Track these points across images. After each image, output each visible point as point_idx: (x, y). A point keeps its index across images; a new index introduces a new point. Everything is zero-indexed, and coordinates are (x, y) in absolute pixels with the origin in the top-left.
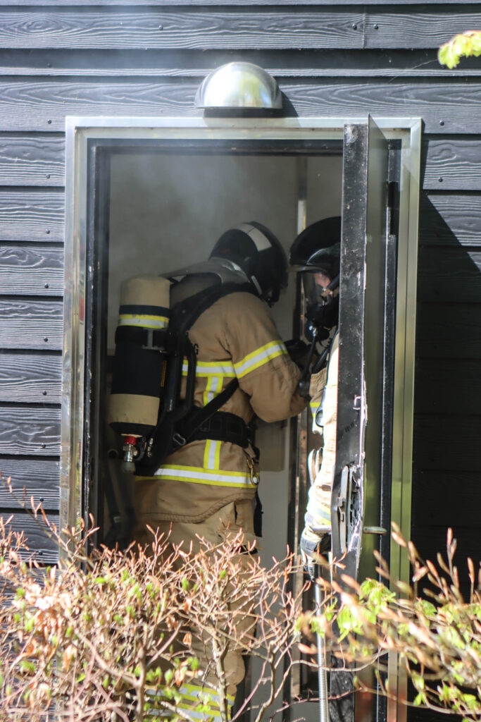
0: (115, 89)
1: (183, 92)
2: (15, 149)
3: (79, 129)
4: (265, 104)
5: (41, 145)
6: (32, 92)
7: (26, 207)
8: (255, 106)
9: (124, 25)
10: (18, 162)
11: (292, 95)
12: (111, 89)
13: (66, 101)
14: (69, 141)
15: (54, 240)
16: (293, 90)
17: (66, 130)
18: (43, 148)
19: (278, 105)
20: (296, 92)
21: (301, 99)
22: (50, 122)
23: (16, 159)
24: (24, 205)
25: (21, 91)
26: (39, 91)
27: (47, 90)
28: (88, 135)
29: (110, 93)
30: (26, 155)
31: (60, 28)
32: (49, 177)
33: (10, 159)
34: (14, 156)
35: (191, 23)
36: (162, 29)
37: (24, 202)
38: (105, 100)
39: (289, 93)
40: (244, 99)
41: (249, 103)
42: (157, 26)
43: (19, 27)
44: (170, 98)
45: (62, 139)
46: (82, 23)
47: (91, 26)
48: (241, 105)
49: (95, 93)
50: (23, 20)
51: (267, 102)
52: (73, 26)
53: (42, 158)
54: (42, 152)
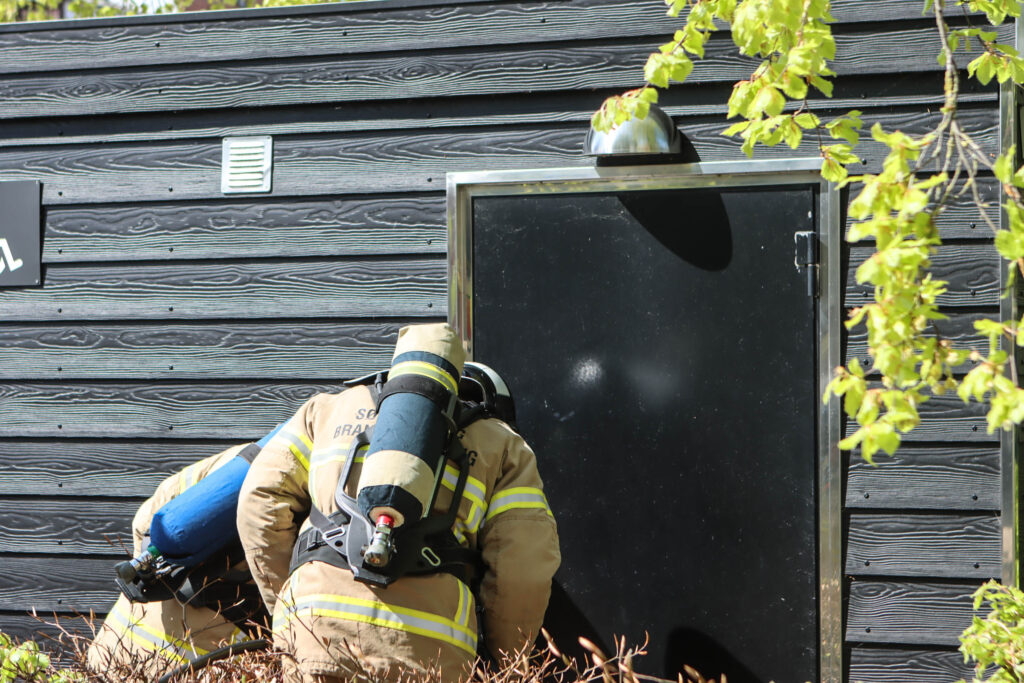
0: (500, 139)
1: (572, 139)
2: (394, 212)
3: (461, 187)
4: (662, 149)
5: (422, 207)
6: (411, 147)
7: (408, 278)
8: (649, 151)
9: (505, 66)
10: (398, 227)
11: (695, 136)
12: (494, 139)
13: (448, 155)
14: (450, 201)
15: (437, 314)
16: (696, 130)
17: (447, 188)
18: (424, 210)
19: (677, 150)
20: (699, 134)
21: (703, 141)
22: (430, 180)
23: (395, 224)
24: (405, 275)
25: (399, 147)
26: (418, 145)
27: (426, 144)
28: (472, 193)
29: (495, 144)
30: (405, 219)
31: (438, 73)
32: (430, 242)
33: (389, 224)
34: (393, 221)
35: (578, 60)
36: (546, 68)
37: (404, 272)
38: (489, 152)
39: (691, 134)
40: (636, 145)
41: (641, 147)
42: (541, 65)
43: (395, 76)
44: (559, 146)
45: (443, 199)
46: (461, 66)
47: (470, 69)
48: (632, 150)
49: (478, 145)
50: (398, 67)
51: (663, 146)
52: (451, 70)
53: (423, 222)
54: (423, 215)
